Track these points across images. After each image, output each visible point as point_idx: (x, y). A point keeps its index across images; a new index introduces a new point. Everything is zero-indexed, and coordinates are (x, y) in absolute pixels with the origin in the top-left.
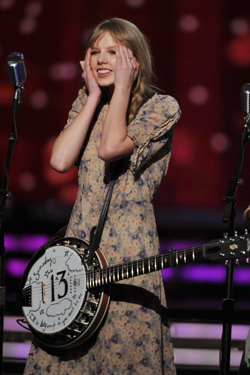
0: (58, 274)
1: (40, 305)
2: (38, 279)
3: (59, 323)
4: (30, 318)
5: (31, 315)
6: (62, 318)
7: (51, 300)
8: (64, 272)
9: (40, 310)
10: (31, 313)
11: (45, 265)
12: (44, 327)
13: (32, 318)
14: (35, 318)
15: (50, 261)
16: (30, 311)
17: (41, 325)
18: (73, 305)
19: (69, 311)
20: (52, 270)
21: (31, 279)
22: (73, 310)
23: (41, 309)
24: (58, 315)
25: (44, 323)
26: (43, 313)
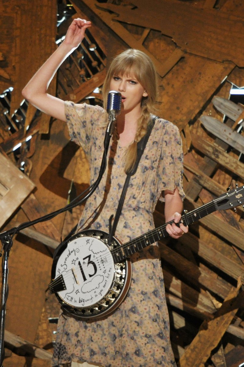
0: (84, 259)
1: (74, 287)
2: (66, 269)
3: (96, 296)
4: (68, 299)
5: (67, 297)
6: (98, 291)
7: (83, 280)
8: (89, 257)
9: (75, 291)
10: (68, 296)
11: (70, 256)
12: (83, 303)
13: (70, 298)
14: (72, 298)
15: (74, 252)
16: (66, 294)
17: (79, 301)
18: (105, 278)
19: (103, 283)
20: (78, 258)
21: (60, 270)
22: (106, 282)
23: (76, 289)
24: (93, 289)
25: (82, 299)
26: (79, 292)
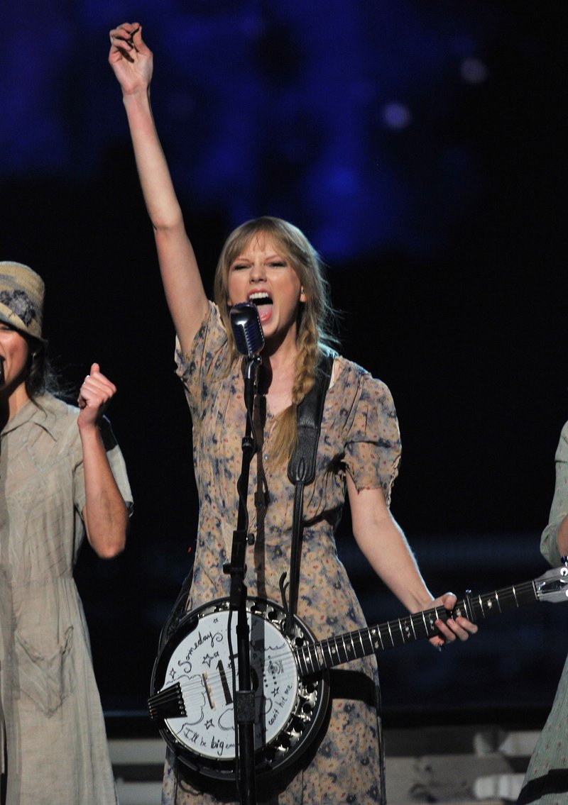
1: (202, 712)
2: (190, 671)
4: (186, 736)
7: (225, 703)
9: (204, 721)
10: (187, 729)
11: (200, 647)
12: (219, 749)
13: (191, 735)
15: (210, 639)
16: (184, 725)
17: (212, 745)
18: (276, 706)
20: (217, 653)
21: (175, 673)
22: (276, 713)
23: (207, 718)
25: (219, 741)
26: (213, 725)
